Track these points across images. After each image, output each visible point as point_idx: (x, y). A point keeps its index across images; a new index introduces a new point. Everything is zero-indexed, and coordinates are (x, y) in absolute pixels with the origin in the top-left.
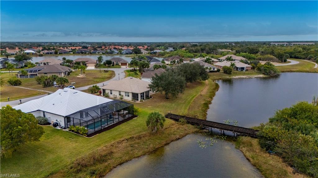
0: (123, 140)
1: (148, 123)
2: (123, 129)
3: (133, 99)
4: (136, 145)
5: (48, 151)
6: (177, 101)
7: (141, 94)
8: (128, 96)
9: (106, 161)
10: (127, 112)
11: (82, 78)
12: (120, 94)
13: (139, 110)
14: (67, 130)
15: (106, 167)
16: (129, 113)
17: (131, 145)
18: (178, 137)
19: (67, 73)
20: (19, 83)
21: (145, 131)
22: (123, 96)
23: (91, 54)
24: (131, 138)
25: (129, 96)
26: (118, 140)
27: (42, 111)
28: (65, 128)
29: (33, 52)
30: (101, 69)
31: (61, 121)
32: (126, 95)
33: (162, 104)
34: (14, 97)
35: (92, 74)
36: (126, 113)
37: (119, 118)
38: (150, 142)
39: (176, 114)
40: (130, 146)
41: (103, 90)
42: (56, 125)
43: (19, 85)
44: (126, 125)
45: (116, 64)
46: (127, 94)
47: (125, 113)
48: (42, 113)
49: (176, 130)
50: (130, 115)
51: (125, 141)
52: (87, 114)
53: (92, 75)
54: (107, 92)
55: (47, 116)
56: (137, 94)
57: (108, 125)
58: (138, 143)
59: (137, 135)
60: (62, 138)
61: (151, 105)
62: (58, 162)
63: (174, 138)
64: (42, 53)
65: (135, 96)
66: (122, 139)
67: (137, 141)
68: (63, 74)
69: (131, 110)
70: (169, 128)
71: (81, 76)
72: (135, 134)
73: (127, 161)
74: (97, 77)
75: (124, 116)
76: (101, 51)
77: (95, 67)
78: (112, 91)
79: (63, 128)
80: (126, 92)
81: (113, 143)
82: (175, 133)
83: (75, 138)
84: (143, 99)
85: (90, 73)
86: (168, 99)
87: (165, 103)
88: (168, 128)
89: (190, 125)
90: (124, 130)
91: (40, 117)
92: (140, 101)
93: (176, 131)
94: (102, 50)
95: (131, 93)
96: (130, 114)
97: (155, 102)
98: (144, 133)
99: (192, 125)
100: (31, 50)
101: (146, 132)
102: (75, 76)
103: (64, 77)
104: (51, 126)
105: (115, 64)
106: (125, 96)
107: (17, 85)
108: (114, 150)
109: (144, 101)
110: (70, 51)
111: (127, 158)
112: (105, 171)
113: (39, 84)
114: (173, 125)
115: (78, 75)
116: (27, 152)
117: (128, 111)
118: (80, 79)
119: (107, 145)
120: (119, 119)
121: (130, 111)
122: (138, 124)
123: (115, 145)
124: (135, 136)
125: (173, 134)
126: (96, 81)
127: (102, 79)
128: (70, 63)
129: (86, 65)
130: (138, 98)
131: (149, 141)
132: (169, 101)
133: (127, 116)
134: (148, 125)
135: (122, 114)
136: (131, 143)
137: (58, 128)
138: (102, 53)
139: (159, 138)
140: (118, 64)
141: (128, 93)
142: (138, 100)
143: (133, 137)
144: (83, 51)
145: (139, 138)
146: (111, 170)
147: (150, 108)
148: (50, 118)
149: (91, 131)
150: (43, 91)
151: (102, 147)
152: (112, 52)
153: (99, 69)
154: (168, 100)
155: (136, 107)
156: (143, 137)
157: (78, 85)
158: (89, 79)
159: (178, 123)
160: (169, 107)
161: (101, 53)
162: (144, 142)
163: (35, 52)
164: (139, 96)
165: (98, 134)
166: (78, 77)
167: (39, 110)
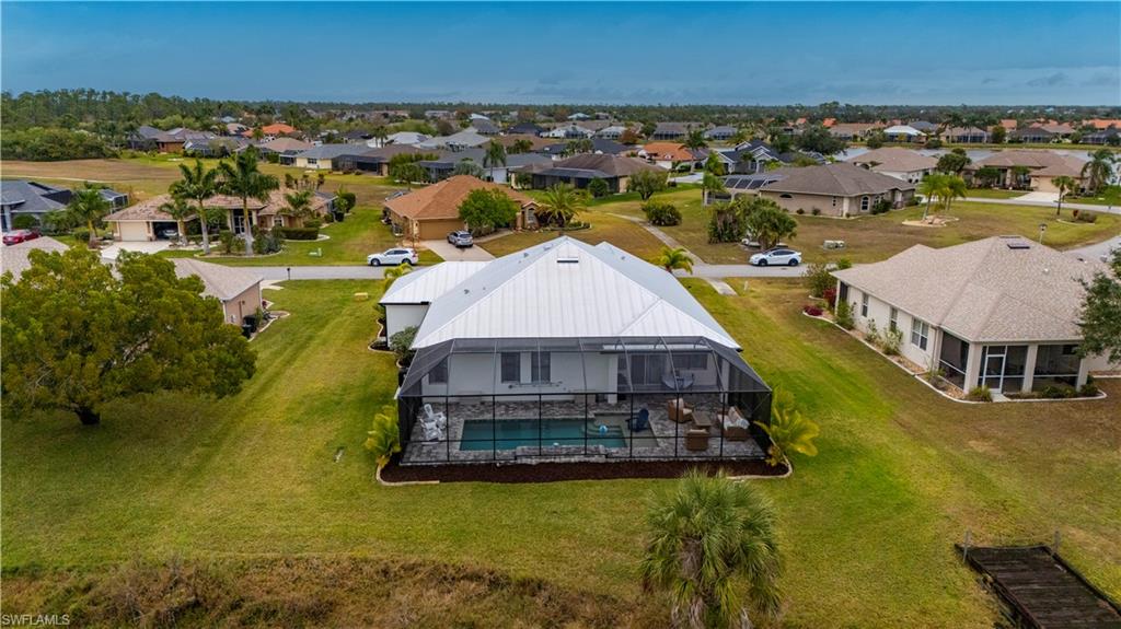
3: (939, 368)
7: (994, 350)
8: (923, 346)
10: (740, 423)
12: (893, 326)
20: (670, 220)
22: (902, 337)
25: (925, 348)
29: (913, 132)
32: (914, 337)
41: (842, 284)
43: (665, 225)
46: (921, 331)
52: (542, 370)
54: (852, 299)
56: (965, 345)
64: (943, 136)
65: (954, 350)
71: (923, 222)
75: (698, 442)
78: (870, 300)
80: (916, 321)
92: (974, 395)
95: (938, 329)
106: (913, 341)
107: (659, 225)
109: (1000, 400)
129: (1030, 181)
130: (964, 367)
133: (719, 447)
141: (925, 326)
142: (960, 386)
163: (916, 133)
164: (974, 356)
165: (438, 482)
166: (907, 223)
167: (427, 303)
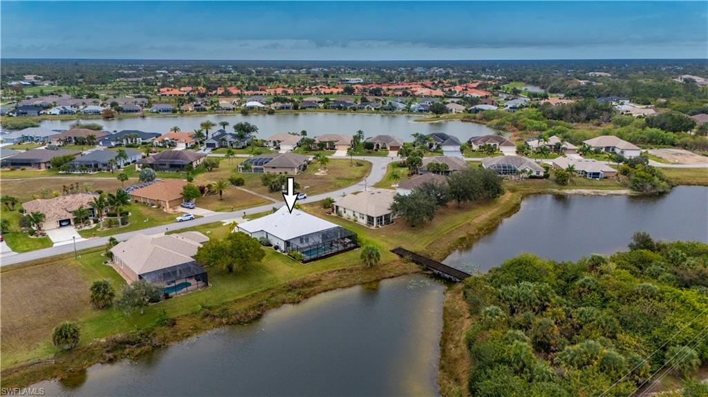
1: (362, 256)
3: (368, 223)
4: (345, 277)
5: (268, 271)
7: (378, 217)
8: (363, 218)
9: (313, 287)
10: (349, 240)
11: (321, 178)
12: (354, 215)
14: (286, 254)
15: (312, 291)
16: (351, 243)
17: (341, 276)
18: (392, 275)
19: (302, 167)
20: (242, 182)
21: (358, 264)
22: (357, 217)
23: (355, 110)
24: (342, 269)
26: (330, 270)
27: (265, 232)
28: (284, 252)
29: (260, 105)
31: (281, 245)
32: (360, 217)
34: (237, 205)
35: (337, 169)
37: (339, 246)
39: (408, 249)
40: (339, 276)
41: (336, 206)
42: (277, 248)
43: (241, 186)
45: (382, 149)
47: (347, 241)
48: (265, 234)
50: (352, 245)
51: (336, 272)
52: (307, 240)
54: (340, 209)
55: (270, 237)
56: (373, 218)
57: (325, 253)
58: (348, 275)
59: (351, 267)
60: (280, 262)
61: (386, 234)
62: (275, 281)
63: (387, 276)
64: (273, 106)
65: (370, 219)
66: (334, 270)
67: (348, 273)
68: (296, 169)
71: (320, 173)
72: (347, 266)
73: (331, 290)
74: (343, 176)
75: (345, 246)
76: (374, 104)
78: (346, 210)
79: (282, 251)
80: (360, 214)
81: (324, 272)
82: (392, 270)
83: (291, 263)
84: (381, 223)
86: (413, 226)
89: (414, 264)
91: (263, 238)
92: (376, 227)
93: (394, 269)
94: (377, 100)
95: (366, 215)
97: (394, 229)
99: (417, 264)
101: (361, 266)
103: (297, 173)
104: (272, 248)
105: (380, 147)
107: (239, 186)
108: (323, 279)
109: (381, 227)
111: (332, 287)
112: (310, 294)
113: (265, 185)
114: (395, 261)
115: (317, 170)
116: (251, 270)
117: (353, 240)
118: (318, 179)
119: (318, 273)
120: (338, 248)
123: (325, 274)
124: (347, 268)
125: (389, 271)
129: (335, 147)
130: (373, 222)
131: (360, 275)
133: (349, 246)
134: (362, 259)
135: (344, 243)
136: (341, 274)
137: (278, 251)
138: (375, 109)
140: (385, 148)
141: (363, 215)
142: (373, 226)
143: (345, 269)
144: (341, 105)
145: (351, 271)
146: (315, 294)
148: (272, 240)
149: (308, 258)
150: (268, 198)
151: (313, 274)
153: (352, 157)
156: (355, 270)
157: (312, 190)
159: (402, 260)
160: (406, 239)
161: (373, 109)
162: (354, 275)
164: (375, 220)
165: (313, 262)
166: (316, 174)
167: (262, 231)
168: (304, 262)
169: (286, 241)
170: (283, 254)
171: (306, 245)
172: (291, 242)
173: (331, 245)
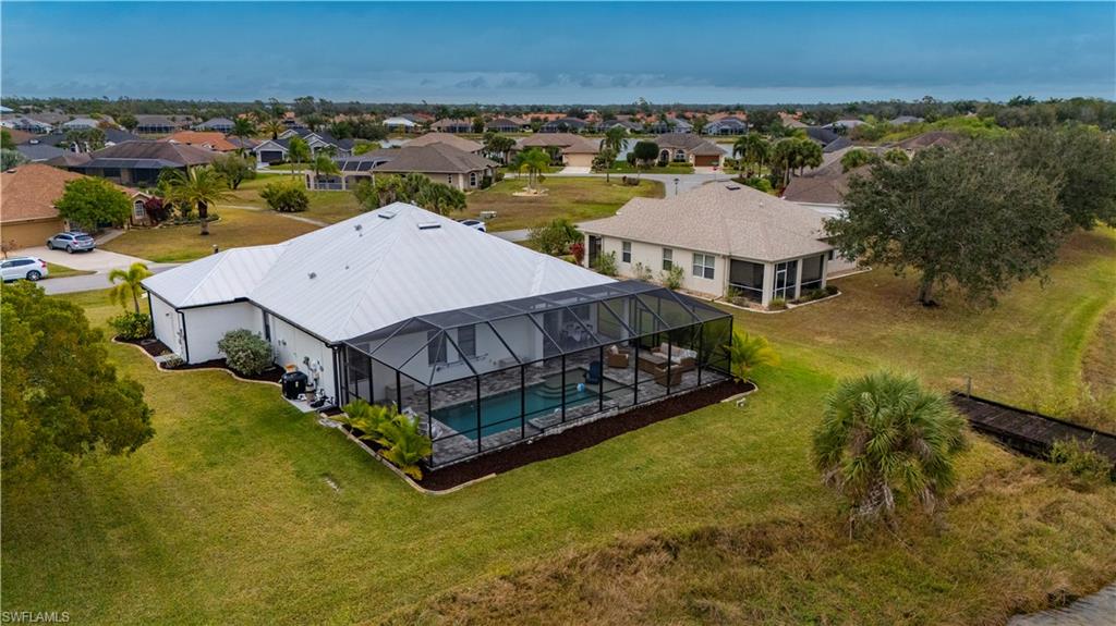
0: (645, 549)
1: (829, 446)
2: (651, 461)
3: (732, 290)
6: (994, 323)
7: (780, 266)
8: (709, 274)
10: (688, 353)
11: (531, 201)
12: (667, 265)
13: (762, 351)
14: (340, 422)
16: (700, 364)
17: (699, 601)
18: (1062, 583)
19: (479, 178)
20: (299, 205)
21: (798, 496)
22: (680, 272)
23: (593, 132)
24: (696, 536)
25: (712, 277)
26: (610, 536)
27: (260, 306)
28: (330, 411)
29: (408, 123)
30: (610, 175)
31: (322, 369)
32: (696, 271)
33: (899, 329)
35: (573, 188)
36: (684, 361)
37: (636, 383)
38: (836, 599)
39: (1006, 400)
40: (683, 603)
41: (592, 238)
42: (293, 385)
43: (296, 211)
44: (679, 434)
45: (675, 161)
46: (704, 262)
47: (676, 359)
48: (258, 316)
49: (1037, 524)
50: (708, 378)
51: (653, 557)
52: (467, 350)
53: (575, 191)
54: (608, 247)
56: (758, 268)
57: (564, 420)
58: (747, 592)
61: (835, 334)
63: (1034, 593)
64: (434, 127)
65: (745, 276)
66: (637, 537)
67: (744, 572)
68: (461, 179)
69: (716, 349)
70: (979, 500)
71: (528, 193)
74: (590, 199)
75: (670, 376)
76: (630, 123)
77: (593, 168)
78: (633, 245)
79: (326, 405)
80: (697, 255)
81: (572, 564)
82: (1033, 546)
83: (351, 481)
84: (790, 295)
85: (570, 185)
86: (931, 305)
87: (918, 329)
88: (972, 497)
90: (659, 470)
92: (773, 306)
93: (1038, 533)
94: (633, 120)
95: (724, 257)
96: (708, 369)
98: (794, 511)
100: (406, 118)
101: (808, 506)
102: (507, 192)
103: (465, 191)
104: (279, 386)
105: (670, 160)
106: (694, 274)
107: (289, 211)
109: (791, 306)
110: (524, 126)
114: (1002, 474)
115: (520, 189)
117: (700, 350)
118: (523, 202)
119: (525, 565)
120: (636, 390)
121: (708, 352)
122: (752, 438)
123: (579, 581)
124: (726, 525)
125: (1022, 556)
126: (582, 214)
127: (607, 208)
128: (506, 152)
129: (561, 159)
130: (761, 286)
131: (836, 589)
132: (941, 316)
133: (689, 379)
134: (824, 463)
135: (661, 366)
136: (696, 581)
137: (303, 405)
138: (631, 131)
139: (905, 573)
140: (683, 161)
141: (710, 257)
142: (760, 301)
143: (713, 536)
144: (567, 125)
145: (759, 546)
147: (829, 346)
148: (285, 344)
149: (464, 446)
151: (490, 582)
152: (668, 125)
153: (605, 175)
154: (936, 311)
155: (743, 333)
156: (788, 543)
157: (504, 221)
158: (556, 203)
159: (1039, 472)
160: (947, 356)
162: (793, 590)
163: (412, 124)
164: (769, 276)
165: (493, 475)
166: (516, 194)
167: (245, 300)
168: (436, 477)
169: (339, 348)
170: (325, 421)
171: (455, 371)
172: (376, 352)
173: (596, 377)
